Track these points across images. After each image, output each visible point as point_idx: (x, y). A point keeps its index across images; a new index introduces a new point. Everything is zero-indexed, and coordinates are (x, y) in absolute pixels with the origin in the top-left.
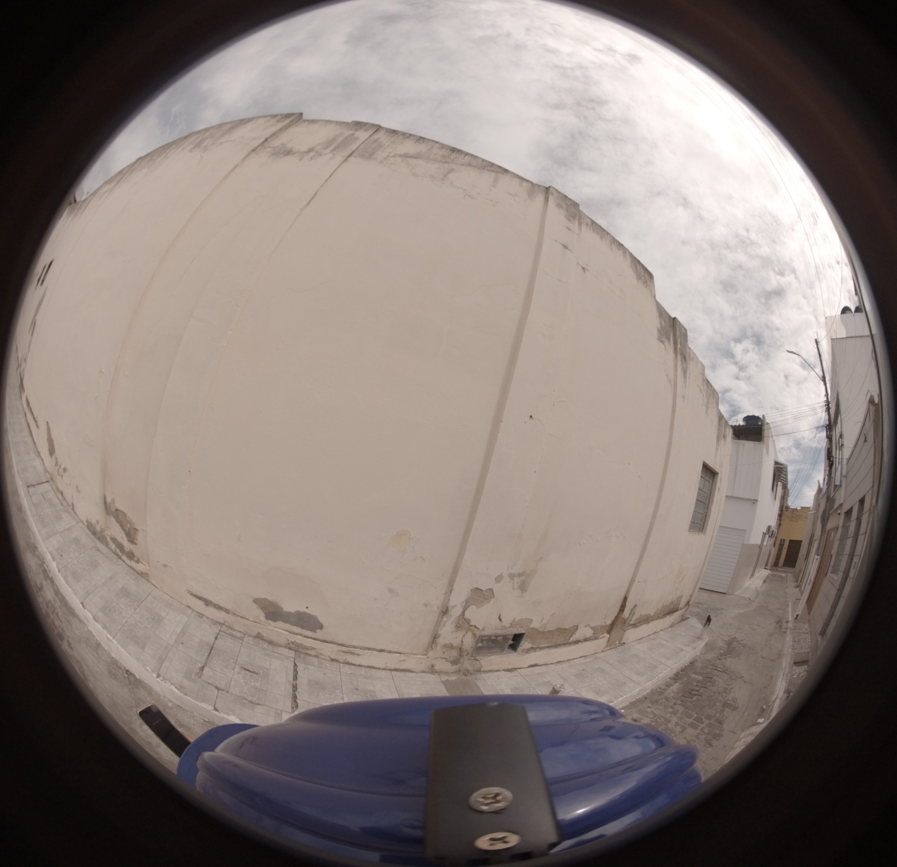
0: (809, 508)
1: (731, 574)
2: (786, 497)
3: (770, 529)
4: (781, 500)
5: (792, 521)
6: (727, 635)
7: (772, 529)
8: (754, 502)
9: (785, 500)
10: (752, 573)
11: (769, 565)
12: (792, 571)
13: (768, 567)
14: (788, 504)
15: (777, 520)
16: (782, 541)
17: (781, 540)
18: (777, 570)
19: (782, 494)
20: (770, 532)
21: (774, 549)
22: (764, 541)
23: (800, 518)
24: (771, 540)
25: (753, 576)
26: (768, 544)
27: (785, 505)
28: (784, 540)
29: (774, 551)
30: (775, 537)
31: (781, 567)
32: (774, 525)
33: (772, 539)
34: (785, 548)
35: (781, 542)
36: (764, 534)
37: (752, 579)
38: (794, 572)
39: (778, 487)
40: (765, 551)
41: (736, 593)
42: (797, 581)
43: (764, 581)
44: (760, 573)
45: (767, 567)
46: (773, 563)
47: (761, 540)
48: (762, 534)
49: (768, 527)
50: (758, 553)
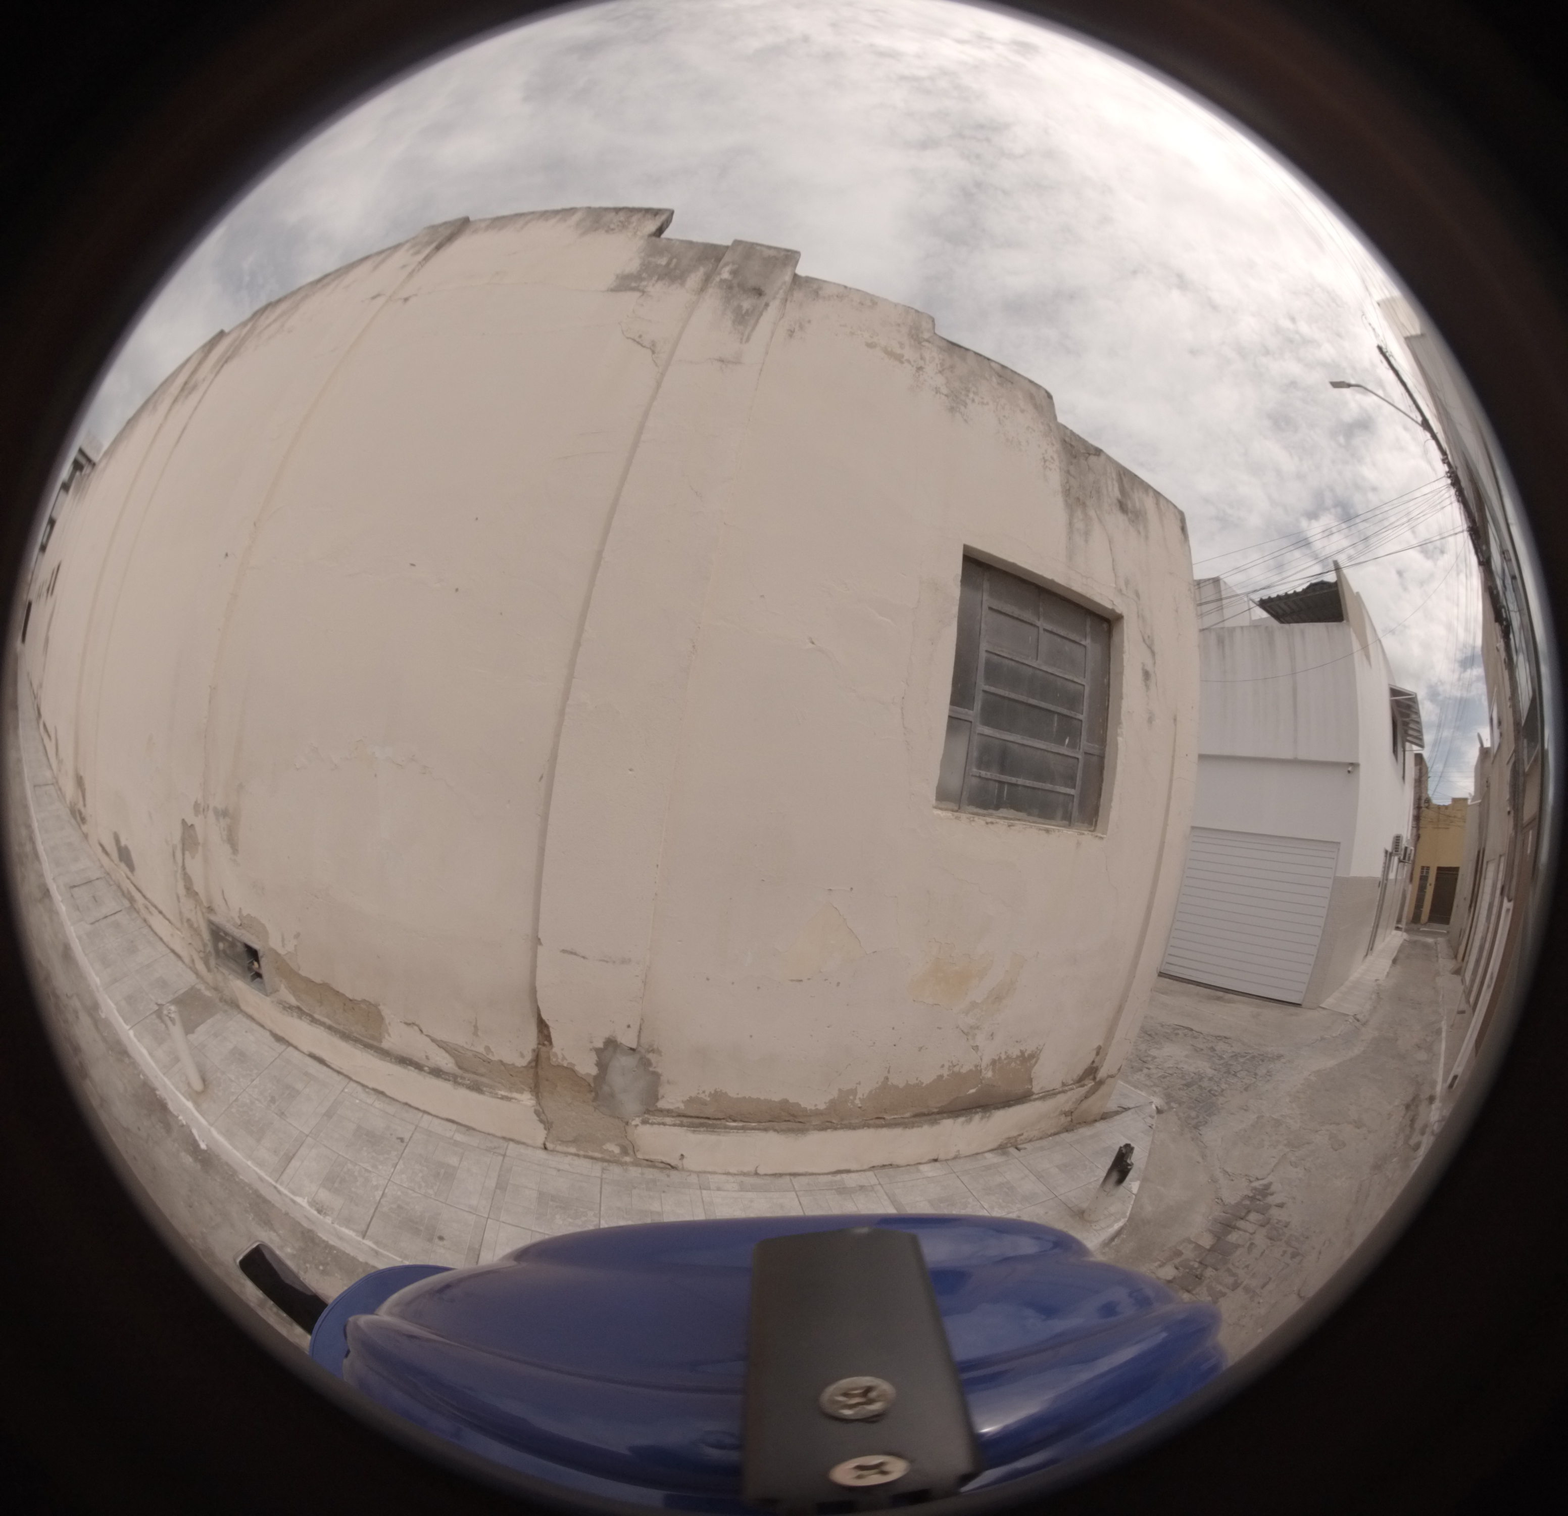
0: (1467, 798)
2: (1423, 779)
3: (1398, 843)
4: (1415, 787)
5: (1438, 828)
8: (1350, 767)
9: (1423, 786)
10: (1369, 944)
11: (1404, 920)
12: (1445, 932)
14: (1428, 795)
15: (1413, 827)
16: (1425, 871)
17: (1423, 868)
18: (1418, 931)
19: (1416, 775)
20: (1400, 850)
21: (1410, 886)
22: (1390, 871)
23: (1452, 822)
24: (1403, 869)
25: (1372, 949)
26: (1399, 878)
27: (1424, 797)
28: (1428, 868)
29: (1411, 891)
30: (1409, 861)
31: (1425, 924)
32: (1407, 837)
33: (1406, 868)
34: (1430, 885)
35: (1422, 872)
36: (1388, 853)
37: (1370, 958)
38: (1448, 930)
39: (1406, 756)
40: (1393, 892)
42: (1456, 957)
43: (1395, 961)
44: (1387, 939)
45: (1400, 926)
46: (1411, 916)
47: (1383, 869)
48: (1383, 854)
49: (1394, 838)
50: (1378, 899)
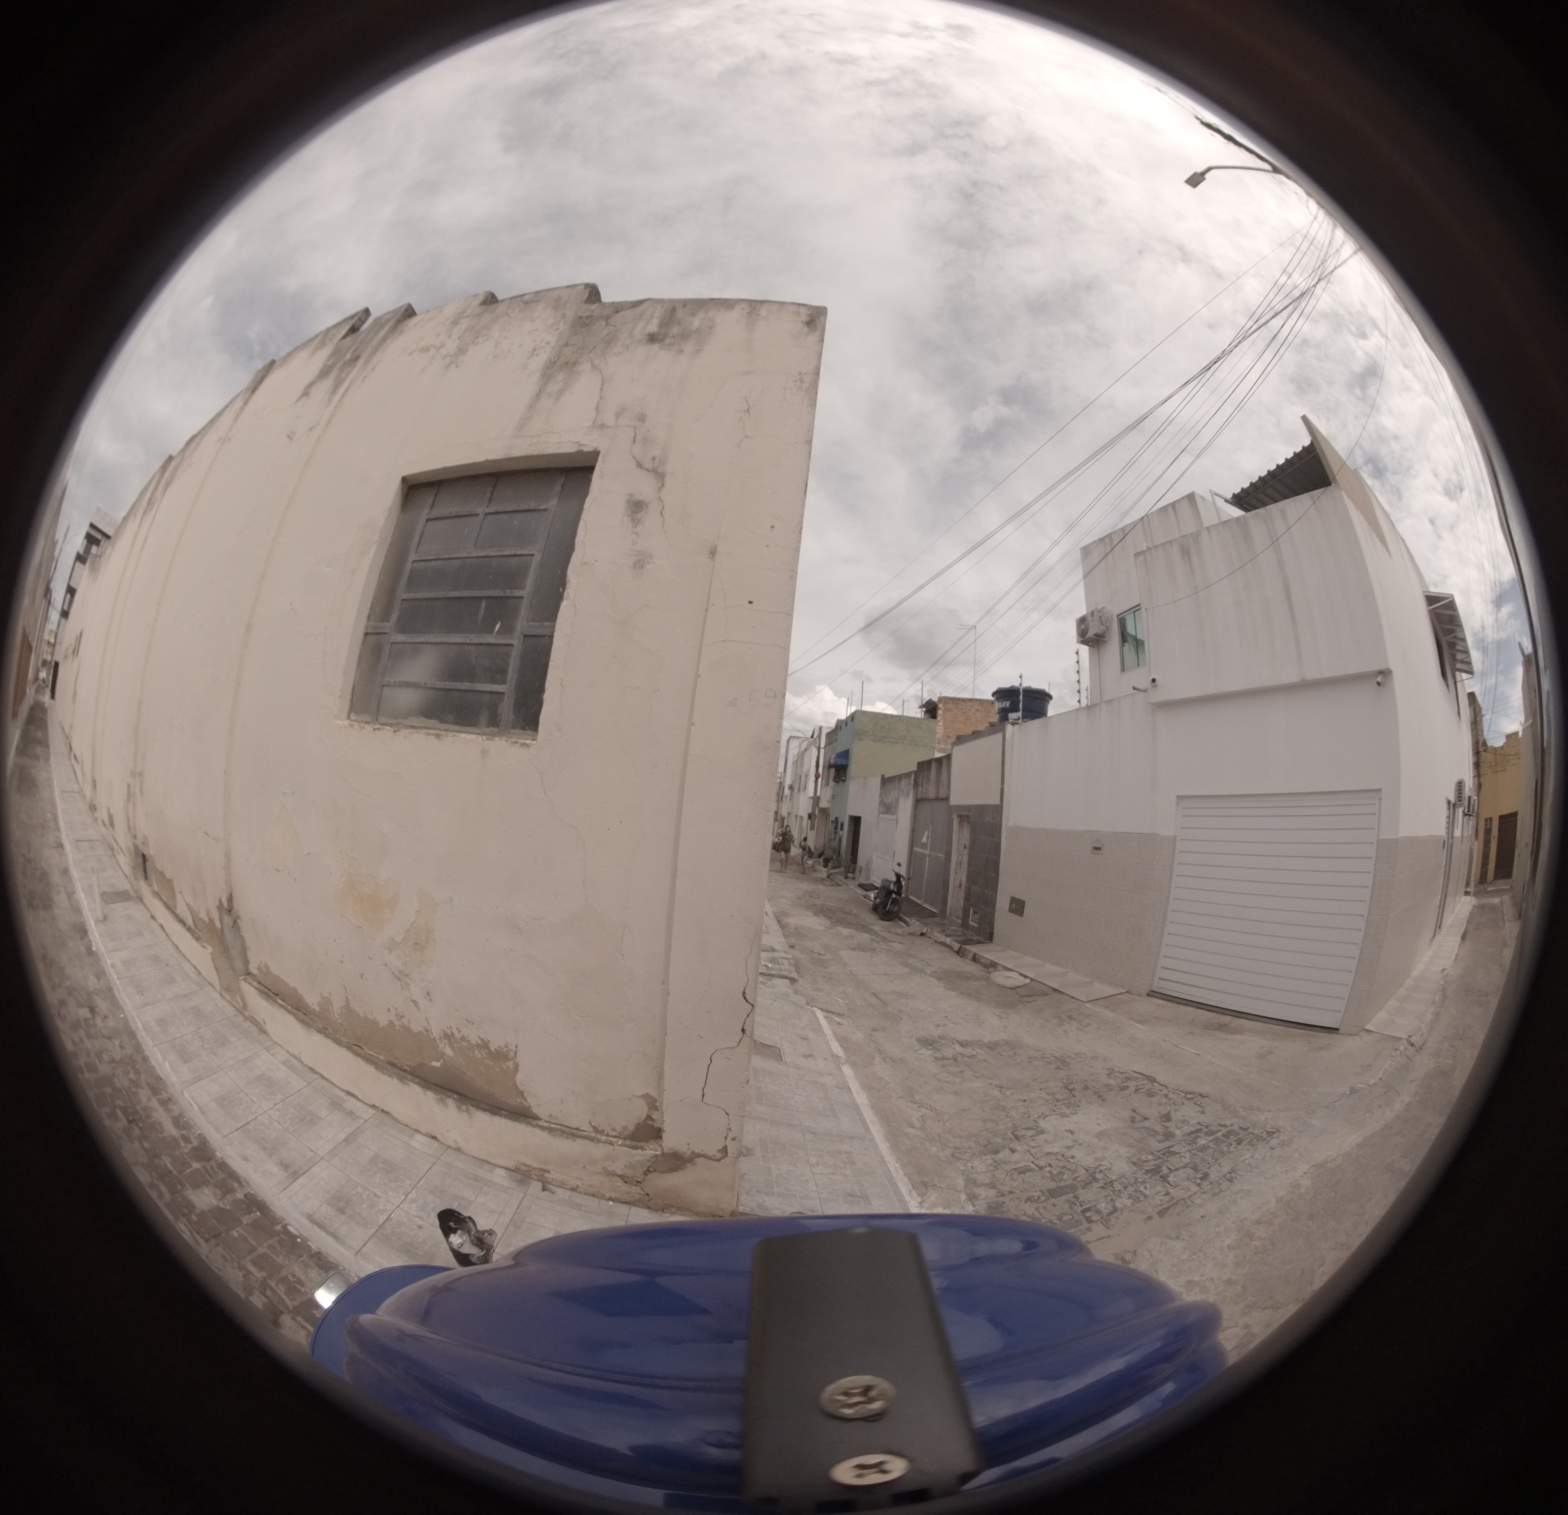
3: (1461, 790)
5: (1497, 772)
7: (1467, 791)
9: (1479, 730)
10: (1438, 920)
11: (1472, 883)
13: (1472, 889)
15: (1473, 768)
16: (1489, 822)
17: (1486, 820)
20: (1464, 799)
21: (1476, 843)
22: (1455, 826)
24: (1467, 822)
26: (1464, 834)
29: (1478, 848)
30: (1474, 813)
34: (1494, 837)
35: (1486, 825)
36: (1453, 803)
37: (1436, 941)
40: (1460, 851)
44: (1455, 910)
45: (1469, 890)
47: (1447, 825)
48: (1445, 806)
49: (1456, 785)
50: (1444, 863)
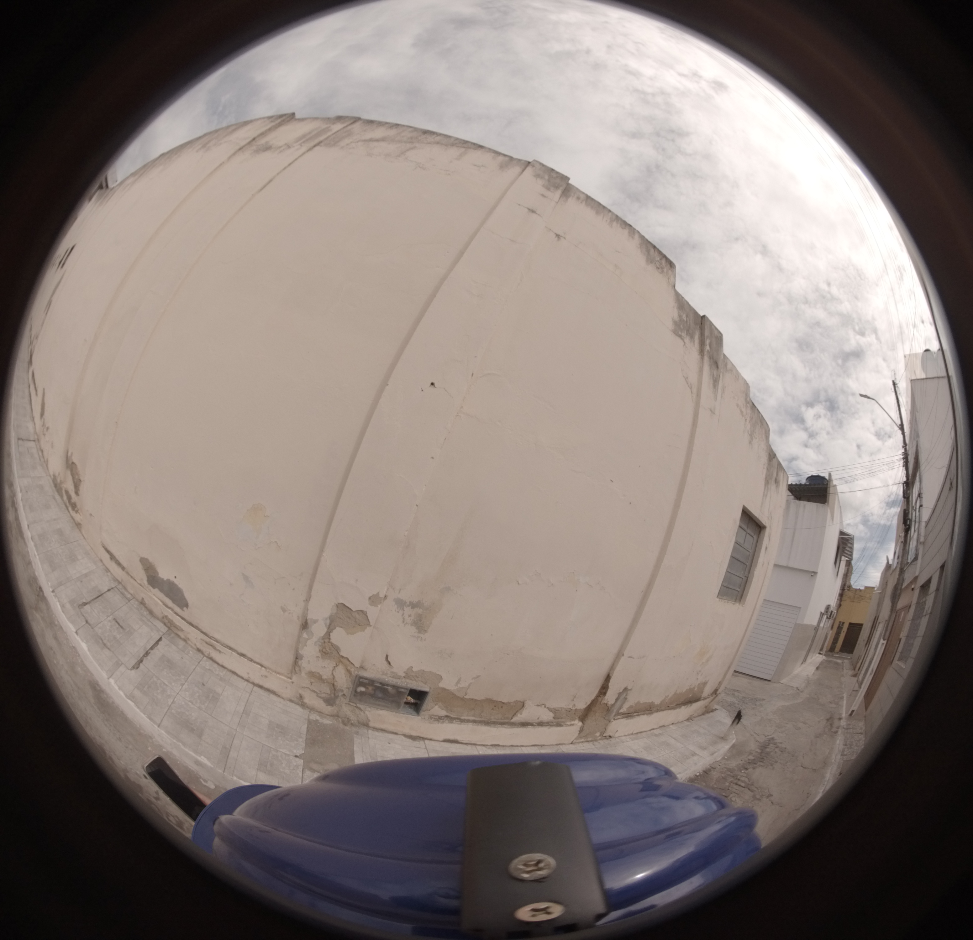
0: (874, 588)
1: (779, 658)
2: (849, 574)
3: (829, 609)
4: (843, 578)
5: (853, 602)
6: (764, 735)
7: (831, 609)
8: (813, 574)
9: (848, 578)
10: (804, 658)
11: (825, 649)
12: (849, 658)
13: (823, 652)
14: (850, 583)
15: (838, 600)
16: (841, 624)
17: (840, 622)
18: (833, 656)
19: (845, 571)
20: (829, 612)
21: (831, 632)
22: (821, 622)
23: (863, 599)
24: (828, 621)
25: (805, 661)
26: (825, 626)
27: (848, 584)
28: (843, 623)
29: (831, 634)
30: (833, 619)
31: (837, 653)
32: (833, 606)
33: (830, 621)
34: (844, 632)
35: (839, 625)
36: (822, 614)
37: (804, 665)
38: (851, 658)
39: (842, 562)
40: (821, 634)
41: (784, 681)
42: (854, 669)
43: (817, 668)
44: (814, 658)
45: (821, 652)
46: (829, 648)
47: (818, 621)
48: (819, 614)
49: (826, 606)
50: (812, 637)
